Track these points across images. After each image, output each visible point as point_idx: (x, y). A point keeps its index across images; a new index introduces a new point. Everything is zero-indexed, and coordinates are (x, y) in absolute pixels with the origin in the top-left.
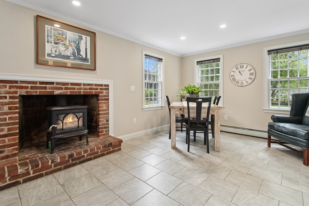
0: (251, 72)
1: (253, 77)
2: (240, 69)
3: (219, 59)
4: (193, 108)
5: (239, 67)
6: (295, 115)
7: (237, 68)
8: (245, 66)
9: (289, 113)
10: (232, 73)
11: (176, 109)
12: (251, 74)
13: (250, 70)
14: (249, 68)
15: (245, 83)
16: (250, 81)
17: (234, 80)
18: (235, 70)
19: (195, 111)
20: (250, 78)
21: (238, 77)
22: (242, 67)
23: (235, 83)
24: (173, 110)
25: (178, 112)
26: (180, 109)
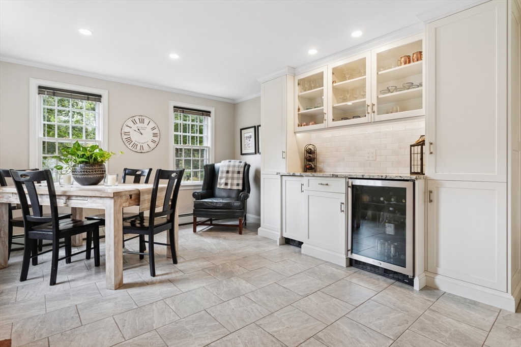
0: (155, 131)
1: (156, 139)
2: (139, 125)
3: (100, 96)
5: (137, 121)
7: (134, 122)
8: (146, 121)
10: (126, 129)
12: (155, 135)
13: (153, 129)
14: (152, 125)
15: (146, 149)
16: (152, 145)
17: (129, 140)
18: (131, 124)
20: (154, 141)
21: (135, 137)
22: (142, 121)
23: (130, 146)
24: (119, 201)
25: (127, 204)
26: (131, 196)
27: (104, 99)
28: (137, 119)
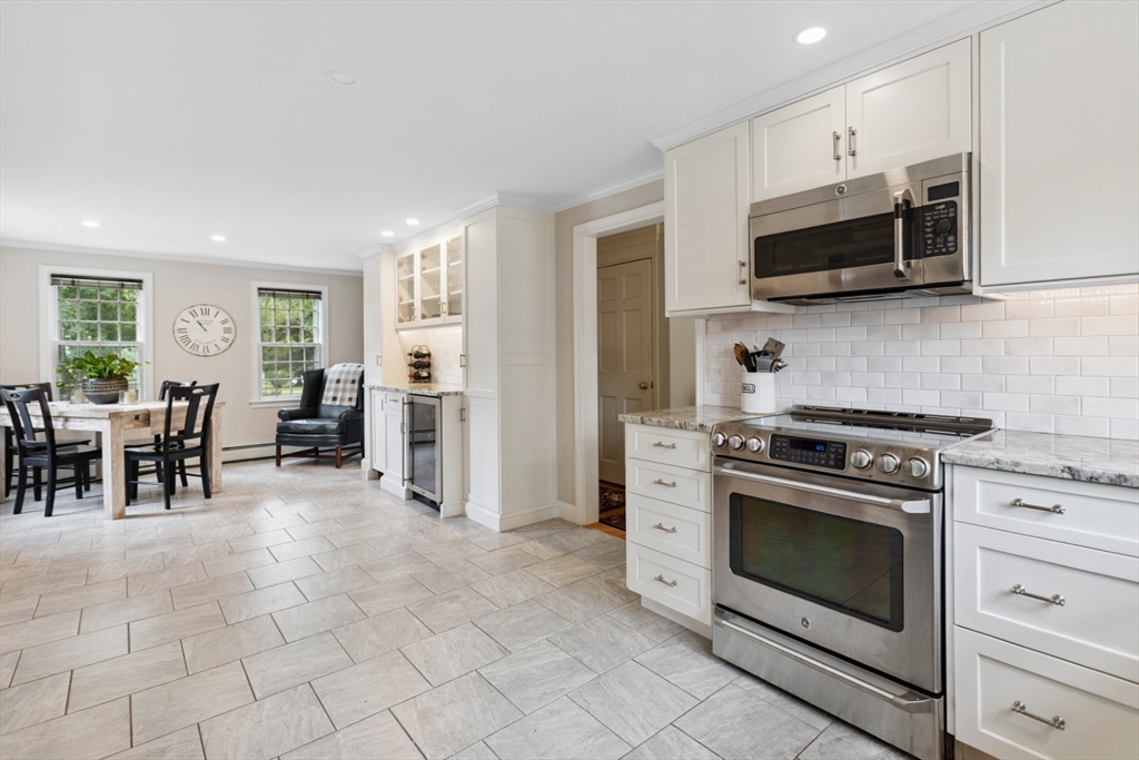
0: (226, 325)
1: (230, 336)
2: (201, 318)
3: (140, 281)
4: (180, 409)
5: (199, 312)
6: (307, 406)
7: (194, 314)
8: (213, 311)
9: (299, 404)
10: (181, 325)
11: (126, 419)
12: (227, 331)
13: (225, 322)
14: (222, 316)
15: (213, 350)
16: (223, 345)
17: (186, 339)
18: (189, 318)
19: (185, 414)
20: (224, 340)
21: (195, 334)
22: (207, 312)
23: (187, 348)
24: (118, 423)
25: (132, 426)
26: (137, 418)
27: (147, 285)
28: (197, 309)
